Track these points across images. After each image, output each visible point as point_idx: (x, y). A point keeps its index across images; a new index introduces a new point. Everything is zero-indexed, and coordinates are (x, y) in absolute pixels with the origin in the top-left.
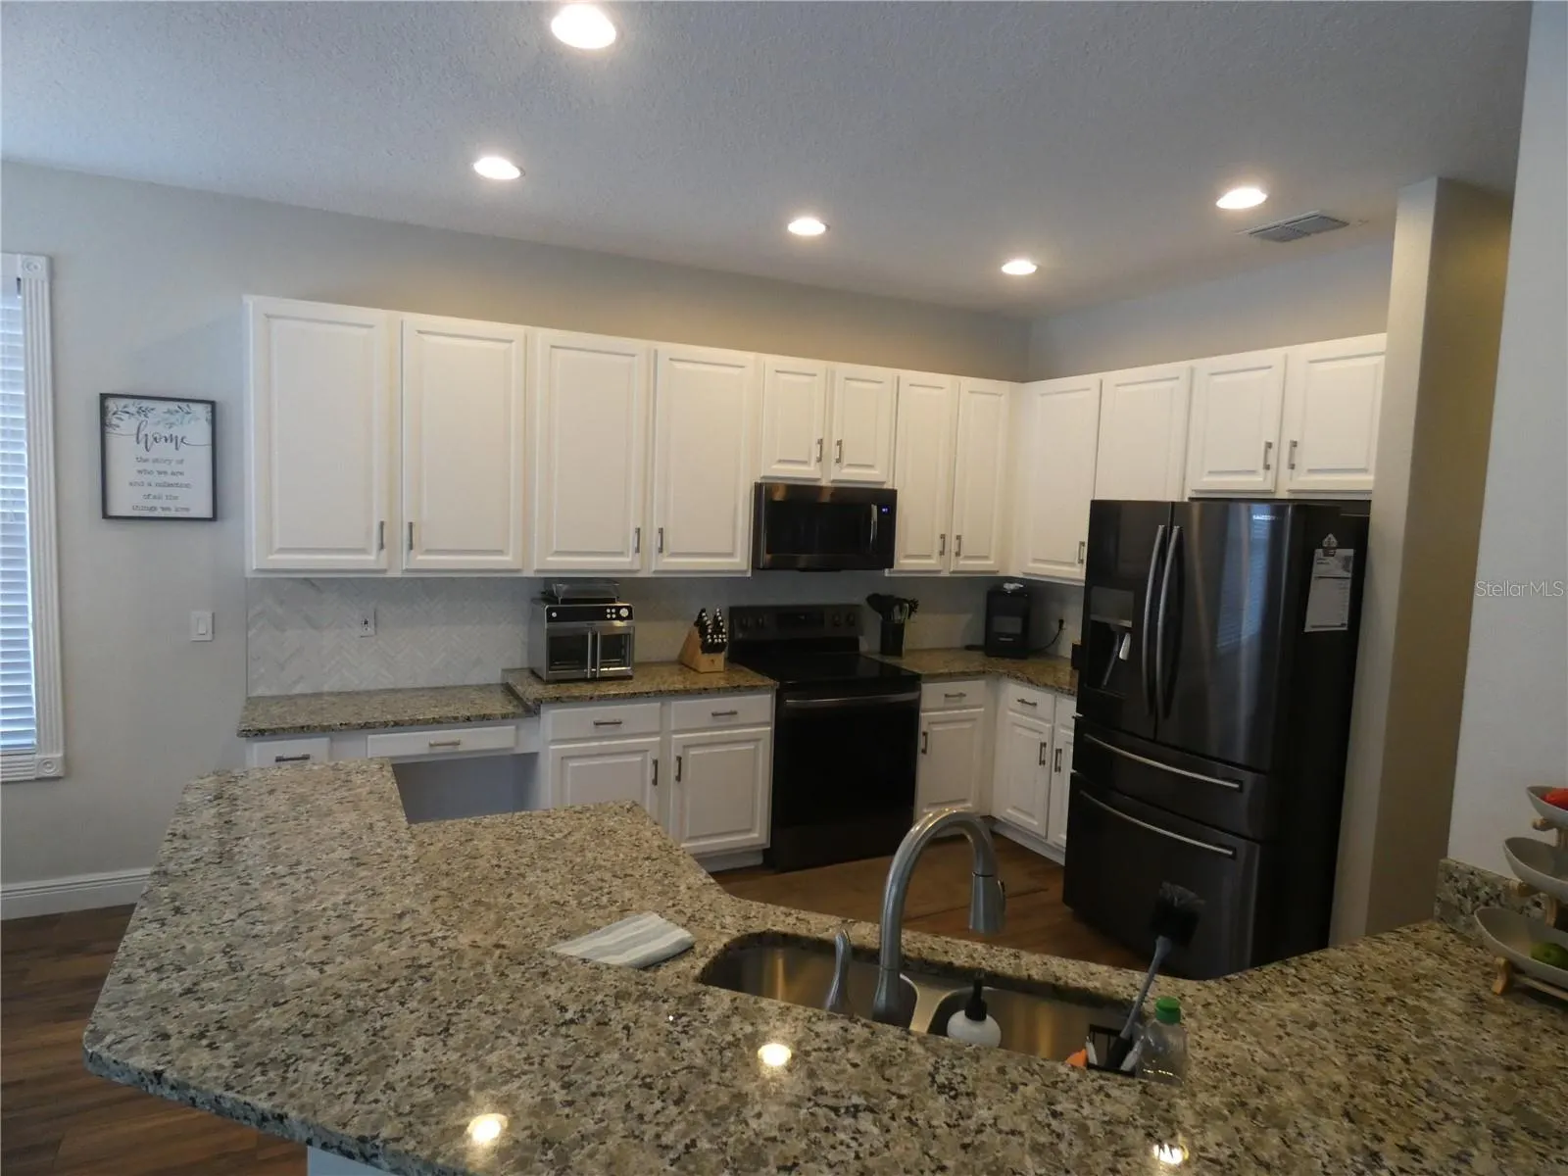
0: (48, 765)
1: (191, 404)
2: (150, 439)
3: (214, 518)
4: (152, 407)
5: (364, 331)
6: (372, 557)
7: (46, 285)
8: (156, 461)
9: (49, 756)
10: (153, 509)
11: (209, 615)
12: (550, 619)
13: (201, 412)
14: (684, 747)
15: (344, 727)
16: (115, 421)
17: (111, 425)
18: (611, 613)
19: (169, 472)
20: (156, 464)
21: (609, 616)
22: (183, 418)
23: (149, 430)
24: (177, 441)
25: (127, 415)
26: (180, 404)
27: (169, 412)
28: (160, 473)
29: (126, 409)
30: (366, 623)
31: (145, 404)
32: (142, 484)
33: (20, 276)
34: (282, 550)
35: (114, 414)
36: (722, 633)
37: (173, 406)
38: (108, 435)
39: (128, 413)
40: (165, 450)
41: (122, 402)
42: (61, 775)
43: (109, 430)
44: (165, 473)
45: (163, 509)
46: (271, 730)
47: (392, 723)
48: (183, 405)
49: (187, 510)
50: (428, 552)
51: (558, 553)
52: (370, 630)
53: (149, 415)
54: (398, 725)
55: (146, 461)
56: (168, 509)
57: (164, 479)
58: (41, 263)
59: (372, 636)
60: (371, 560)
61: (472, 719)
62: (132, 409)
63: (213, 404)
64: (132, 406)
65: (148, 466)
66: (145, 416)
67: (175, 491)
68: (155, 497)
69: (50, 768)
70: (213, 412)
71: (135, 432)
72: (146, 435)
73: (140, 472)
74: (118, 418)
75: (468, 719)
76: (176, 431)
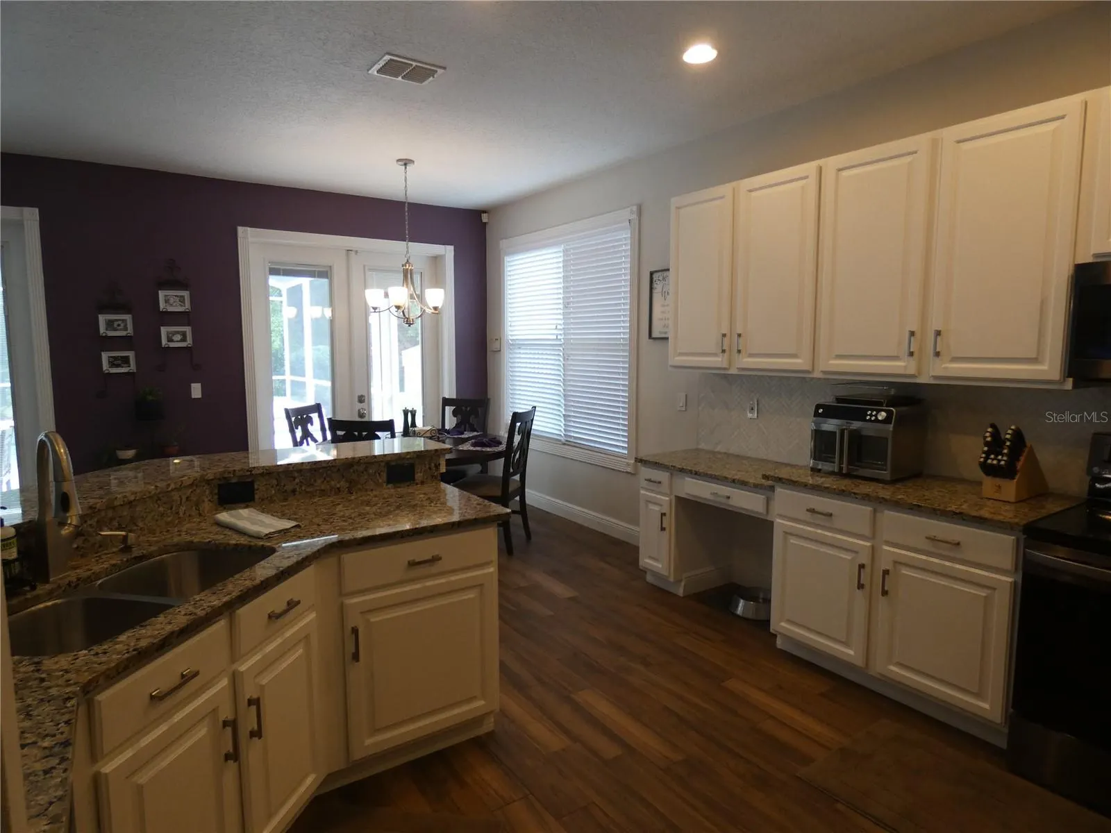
5: (720, 201)
6: (720, 359)
7: (637, 219)
8: (667, 305)
9: (631, 462)
10: (666, 333)
11: (684, 395)
12: (816, 414)
14: (895, 562)
18: (871, 415)
21: (868, 418)
23: (666, 288)
25: (659, 282)
29: (659, 278)
30: (752, 409)
31: (665, 274)
32: (662, 319)
33: (630, 218)
34: (680, 354)
35: (655, 281)
36: (1003, 455)
41: (658, 275)
43: (653, 291)
47: (694, 472)
50: (751, 355)
51: (839, 357)
52: (755, 415)
54: (696, 474)
55: (664, 306)
58: (635, 210)
59: (755, 419)
60: (719, 361)
61: (736, 481)
64: (661, 276)
65: (665, 309)
66: (665, 281)
68: (666, 326)
71: (661, 290)
72: (665, 292)
73: (662, 312)
74: (656, 284)
75: (734, 481)
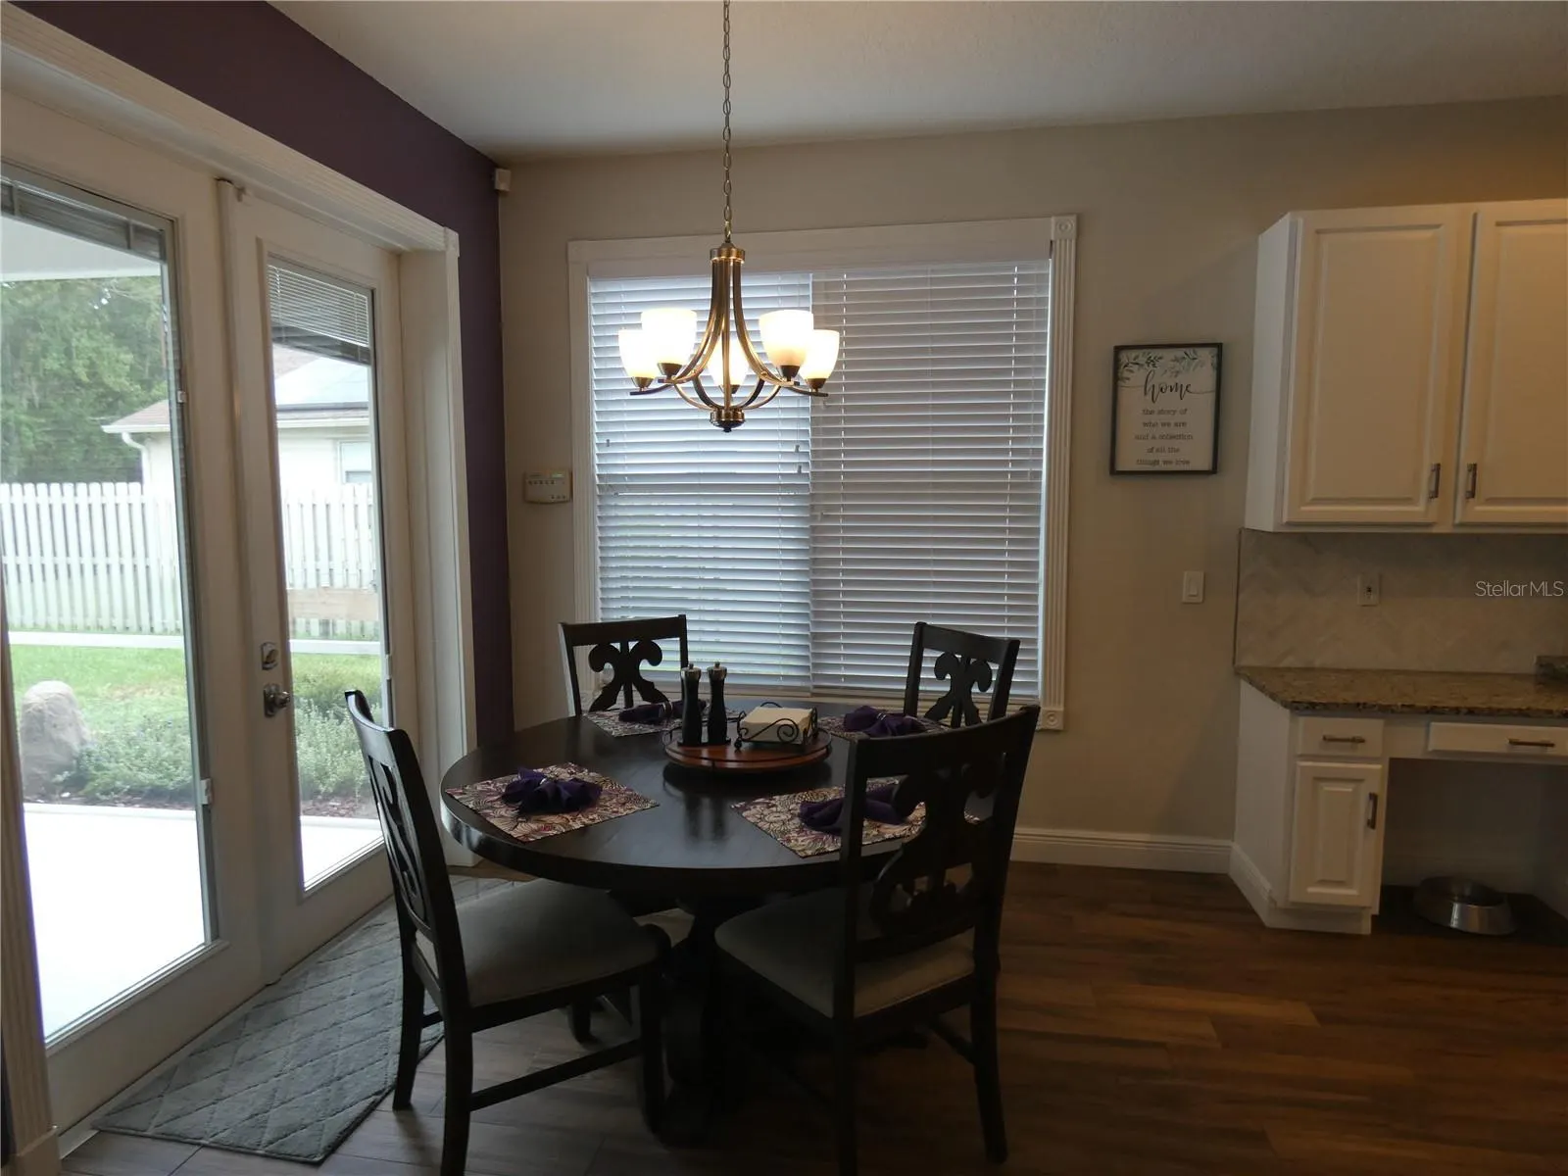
0: (1052, 718)
1: (1197, 349)
2: (1157, 390)
3: (1214, 470)
4: (1160, 355)
5: (1428, 234)
6: (1420, 508)
7: (1073, 242)
8: (1161, 412)
9: (1054, 709)
10: (1156, 462)
11: (1201, 575)
13: (1207, 356)
15: (1405, 709)
16: (1126, 374)
17: (1123, 379)
19: (1172, 422)
20: (1162, 416)
22: (1189, 364)
23: (1156, 381)
24: (1181, 390)
25: (1137, 366)
26: (1188, 350)
27: (1176, 360)
28: (1163, 425)
29: (1137, 361)
30: (1369, 590)
31: (1154, 353)
32: (1145, 438)
33: (1053, 239)
34: (1316, 501)
35: (1126, 366)
37: (1180, 353)
38: (1119, 389)
39: (1137, 364)
40: (1168, 400)
41: (1133, 354)
42: (1061, 728)
43: (1120, 383)
44: (1169, 424)
45: (1165, 462)
46: (1324, 704)
47: (1465, 711)
48: (1190, 351)
49: (1188, 462)
52: (1373, 598)
53: (1157, 364)
54: (1472, 714)
55: (1152, 412)
56: (1171, 462)
57: (1165, 431)
58: (1071, 223)
59: (1374, 606)
60: (1418, 510)
62: (1142, 360)
63: (1219, 346)
64: (1142, 356)
65: (1154, 418)
66: (1154, 365)
67: (1176, 444)
68: (1157, 450)
69: (1052, 721)
70: (1220, 356)
71: (1144, 383)
72: (1154, 386)
73: (1145, 424)
74: (1127, 370)
76: (1182, 380)
